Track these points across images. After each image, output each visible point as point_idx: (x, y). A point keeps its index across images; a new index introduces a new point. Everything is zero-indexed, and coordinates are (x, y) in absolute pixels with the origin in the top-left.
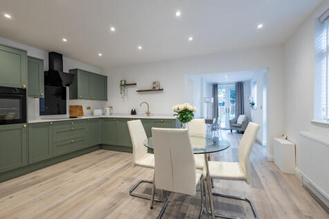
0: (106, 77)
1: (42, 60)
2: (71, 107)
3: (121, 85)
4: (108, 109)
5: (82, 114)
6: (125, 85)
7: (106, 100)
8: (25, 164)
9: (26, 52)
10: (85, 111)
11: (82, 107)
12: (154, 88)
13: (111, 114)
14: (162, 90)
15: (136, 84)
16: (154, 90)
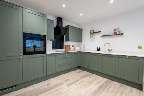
0: (82, 29)
1: (54, 21)
3: (91, 33)
5: (70, 49)
6: (93, 33)
7: (82, 42)
8: (45, 75)
9: (46, 15)
11: (70, 46)
13: (84, 50)
14: (123, 34)
15: (100, 32)
16: (115, 34)
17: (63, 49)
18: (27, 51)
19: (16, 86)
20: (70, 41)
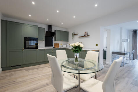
0: (68, 32)
1: (44, 28)
2: (55, 44)
3: (73, 35)
4: (68, 45)
5: (59, 47)
7: (68, 41)
9: (38, 26)
10: (60, 45)
11: (59, 44)
12: (85, 35)
13: (69, 47)
14: (89, 36)
15: (78, 34)
16: (85, 36)
17: (53, 46)
18: (26, 47)
19: (20, 65)
20: (57, 41)
